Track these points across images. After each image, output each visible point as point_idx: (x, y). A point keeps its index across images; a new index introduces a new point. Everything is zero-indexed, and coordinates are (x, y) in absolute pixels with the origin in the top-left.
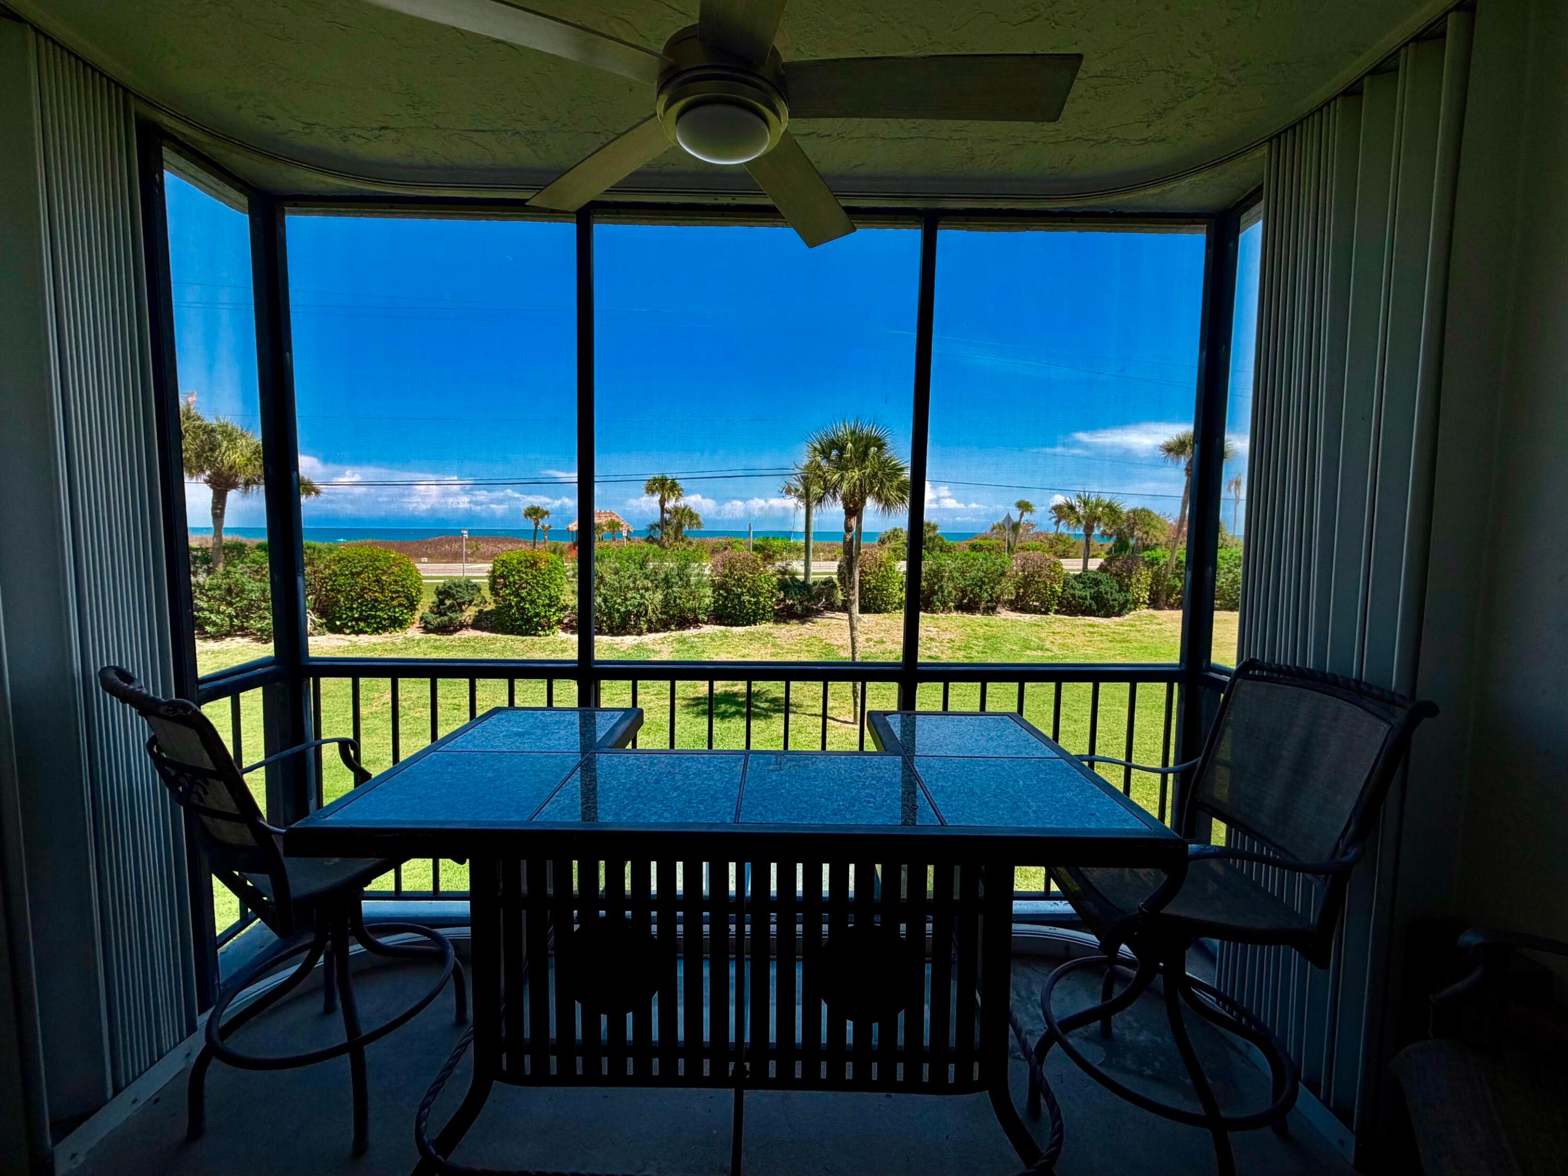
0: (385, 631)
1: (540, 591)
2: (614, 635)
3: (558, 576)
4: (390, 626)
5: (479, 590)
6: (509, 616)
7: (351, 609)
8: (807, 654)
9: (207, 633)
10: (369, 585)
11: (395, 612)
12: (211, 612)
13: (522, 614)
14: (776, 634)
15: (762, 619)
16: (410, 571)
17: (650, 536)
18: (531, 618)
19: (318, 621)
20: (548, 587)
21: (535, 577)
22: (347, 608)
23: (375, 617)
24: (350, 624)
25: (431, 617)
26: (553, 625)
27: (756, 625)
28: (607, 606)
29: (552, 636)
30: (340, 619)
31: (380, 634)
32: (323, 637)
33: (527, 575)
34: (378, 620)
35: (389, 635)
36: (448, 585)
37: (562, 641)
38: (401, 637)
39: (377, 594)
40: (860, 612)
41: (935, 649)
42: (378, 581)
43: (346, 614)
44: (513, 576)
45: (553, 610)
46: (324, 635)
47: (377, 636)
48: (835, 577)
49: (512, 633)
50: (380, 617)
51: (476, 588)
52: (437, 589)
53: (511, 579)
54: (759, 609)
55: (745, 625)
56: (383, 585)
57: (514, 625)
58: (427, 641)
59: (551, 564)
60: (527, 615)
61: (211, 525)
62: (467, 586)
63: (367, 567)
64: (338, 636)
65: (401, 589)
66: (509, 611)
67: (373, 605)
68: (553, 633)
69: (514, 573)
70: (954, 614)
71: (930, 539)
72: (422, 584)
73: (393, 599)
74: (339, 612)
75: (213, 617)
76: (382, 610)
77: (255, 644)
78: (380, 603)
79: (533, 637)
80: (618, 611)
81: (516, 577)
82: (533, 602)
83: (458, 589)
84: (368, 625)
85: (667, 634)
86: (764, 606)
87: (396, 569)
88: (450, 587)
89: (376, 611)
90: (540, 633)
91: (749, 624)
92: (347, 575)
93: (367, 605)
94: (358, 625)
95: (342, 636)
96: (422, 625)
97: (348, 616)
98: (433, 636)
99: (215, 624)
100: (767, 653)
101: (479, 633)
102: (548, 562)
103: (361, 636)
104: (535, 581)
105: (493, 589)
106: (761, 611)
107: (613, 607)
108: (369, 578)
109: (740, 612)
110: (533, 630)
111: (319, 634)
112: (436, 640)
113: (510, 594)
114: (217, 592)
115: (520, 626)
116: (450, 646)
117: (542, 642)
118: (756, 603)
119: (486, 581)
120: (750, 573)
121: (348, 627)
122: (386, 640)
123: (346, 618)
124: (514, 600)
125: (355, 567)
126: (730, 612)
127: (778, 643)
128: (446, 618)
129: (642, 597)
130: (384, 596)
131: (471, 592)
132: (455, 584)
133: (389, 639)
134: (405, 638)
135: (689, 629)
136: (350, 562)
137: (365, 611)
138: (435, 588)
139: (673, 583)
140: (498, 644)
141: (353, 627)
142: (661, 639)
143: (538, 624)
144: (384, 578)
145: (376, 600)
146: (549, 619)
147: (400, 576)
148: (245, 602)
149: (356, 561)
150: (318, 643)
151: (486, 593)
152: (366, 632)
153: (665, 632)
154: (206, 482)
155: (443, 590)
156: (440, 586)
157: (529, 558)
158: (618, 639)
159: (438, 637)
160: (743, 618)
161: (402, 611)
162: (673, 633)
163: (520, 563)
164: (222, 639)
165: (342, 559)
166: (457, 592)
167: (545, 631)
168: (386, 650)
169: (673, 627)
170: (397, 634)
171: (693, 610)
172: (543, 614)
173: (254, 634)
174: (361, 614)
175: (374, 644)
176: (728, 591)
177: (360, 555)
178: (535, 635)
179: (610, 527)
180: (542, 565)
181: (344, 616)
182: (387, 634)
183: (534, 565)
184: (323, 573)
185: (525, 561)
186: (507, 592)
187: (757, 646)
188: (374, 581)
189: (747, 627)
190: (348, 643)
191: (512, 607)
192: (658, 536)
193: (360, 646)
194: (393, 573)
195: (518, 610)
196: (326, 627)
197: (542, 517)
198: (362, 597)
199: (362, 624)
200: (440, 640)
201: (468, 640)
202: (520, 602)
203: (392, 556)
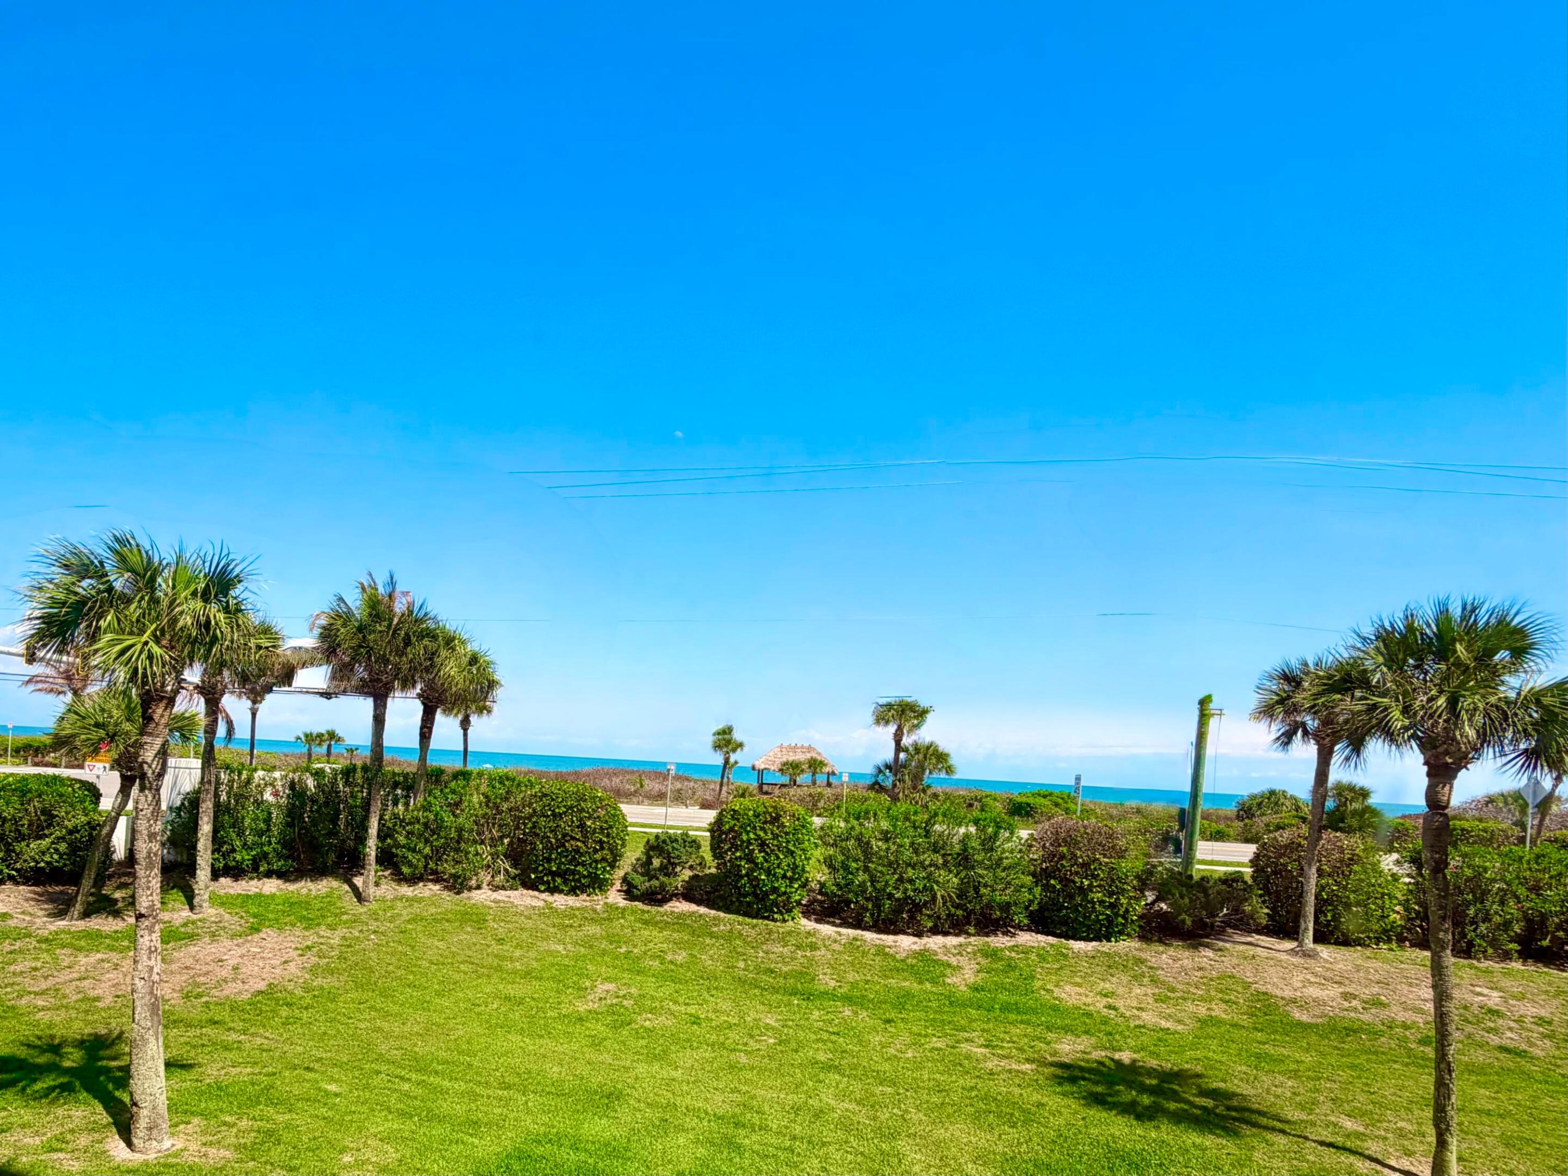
0: (582, 892)
1: (782, 857)
2: (880, 931)
3: (807, 838)
4: (589, 886)
5: (699, 847)
6: (736, 887)
7: (549, 860)
8: (1224, 1006)
9: (402, 874)
10: (572, 831)
11: (596, 868)
12: (409, 849)
13: (754, 887)
14: (1153, 962)
15: (1121, 933)
16: (618, 817)
17: (876, 783)
18: (766, 894)
19: (513, 871)
20: (792, 853)
21: (776, 837)
22: (544, 858)
23: (574, 872)
24: (545, 879)
25: (638, 880)
26: (793, 907)
27: (1109, 940)
28: (875, 888)
29: (791, 923)
30: (535, 871)
31: (577, 895)
32: (516, 892)
33: (766, 833)
34: (577, 877)
35: (588, 898)
36: (662, 838)
37: (809, 933)
38: (601, 903)
39: (579, 844)
40: (1316, 941)
41: (1509, 1034)
42: (582, 826)
43: (543, 865)
44: (748, 833)
45: (796, 886)
46: (516, 889)
47: (574, 898)
48: (1248, 871)
49: (737, 912)
50: (579, 872)
51: (695, 844)
52: (648, 842)
53: (745, 837)
54: (1117, 915)
55: (1091, 940)
56: (587, 832)
57: (741, 902)
58: (634, 912)
59: (798, 819)
60: (761, 889)
61: (418, 747)
62: (685, 842)
63: (571, 807)
64: (531, 892)
65: (605, 839)
66: (738, 881)
67: (574, 857)
68: (793, 919)
69: (749, 828)
70: (1517, 965)
71: (1355, 813)
72: (628, 834)
73: (596, 851)
74: (535, 862)
75: (410, 856)
76: (583, 864)
77: (446, 893)
78: (582, 855)
79: (766, 922)
80: (890, 896)
81: (752, 836)
82: (768, 872)
83: (675, 845)
84: (565, 882)
85: (961, 939)
86: (1127, 911)
87: (602, 813)
88: (664, 842)
89: (576, 866)
90: (776, 916)
91: (1097, 938)
92: (548, 816)
93: (567, 856)
94: (554, 881)
95: (536, 893)
96: (625, 888)
97: (545, 868)
98: (639, 905)
99: (410, 864)
100: (1146, 995)
101: (693, 907)
102: (794, 816)
103: (557, 897)
104: (775, 842)
105: (716, 848)
106: (1120, 920)
107: (884, 890)
108: (573, 822)
109: (1085, 917)
110: (766, 911)
111: (511, 889)
112: (643, 911)
113: (740, 858)
114: (417, 826)
115: (749, 904)
116: (661, 921)
117: (781, 930)
118: (1112, 906)
119: (708, 834)
120: (1105, 856)
121: (543, 883)
122: (585, 904)
123: (542, 872)
124: (745, 866)
125: (558, 807)
126: (1067, 915)
127: (1162, 978)
128: (655, 883)
129: (929, 877)
130: (587, 846)
131: (690, 850)
132: (670, 838)
133: (588, 904)
134: (606, 903)
135: (996, 935)
136: (553, 800)
137: (563, 863)
138: (646, 840)
139: (976, 861)
140: (722, 927)
141: (548, 882)
142: (955, 947)
143: (775, 903)
144: (589, 823)
145: (577, 851)
146: (789, 897)
147: (606, 822)
148: (442, 841)
149: (560, 800)
150: (512, 900)
151: (706, 852)
152: (561, 892)
153: (957, 935)
154: (419, 696)
155: (655, 844)
156: (652, 838)
157: (770, 810)
158: (889, 939)
159: (646, 908)
160: (1089, 927)
161: (604, 868)
162: (972, 939)
163: (757, 816)
164: (415, 883)
165: (545, 795)
166: (673, 848)
167: (782, 914)
168: (586, 918)
169: (972, 930)
170: (596, 898)
171: (1006, 907)
172: (783, 889)
173: (445, 880)
174: (558, 868)
175: (572, 908)
176: (1065, 881)
177: (564, 791)
178: (767, 918)
179: (810, 767)
180: (786, 821)
181: (541, 868)
182: (584, 897)
183: (776, 819)
184: (521, 812)
185: (764, 813)
186: (738, 854)
187: (1125, 979)
188: (578, 827)
189: (1094, 943)
190: (541, 904)
191: (742, 877)
192: (888, 783)
193: (557, 909)
194: (599, 817)
195: (750, 881)
196: (520, 880)
197: (734, 750)
198: (564, 846)
199: (559, 880)
200: (648, 912)
201: (681, 916)
202: (753, 870)
203: (599, 795)
